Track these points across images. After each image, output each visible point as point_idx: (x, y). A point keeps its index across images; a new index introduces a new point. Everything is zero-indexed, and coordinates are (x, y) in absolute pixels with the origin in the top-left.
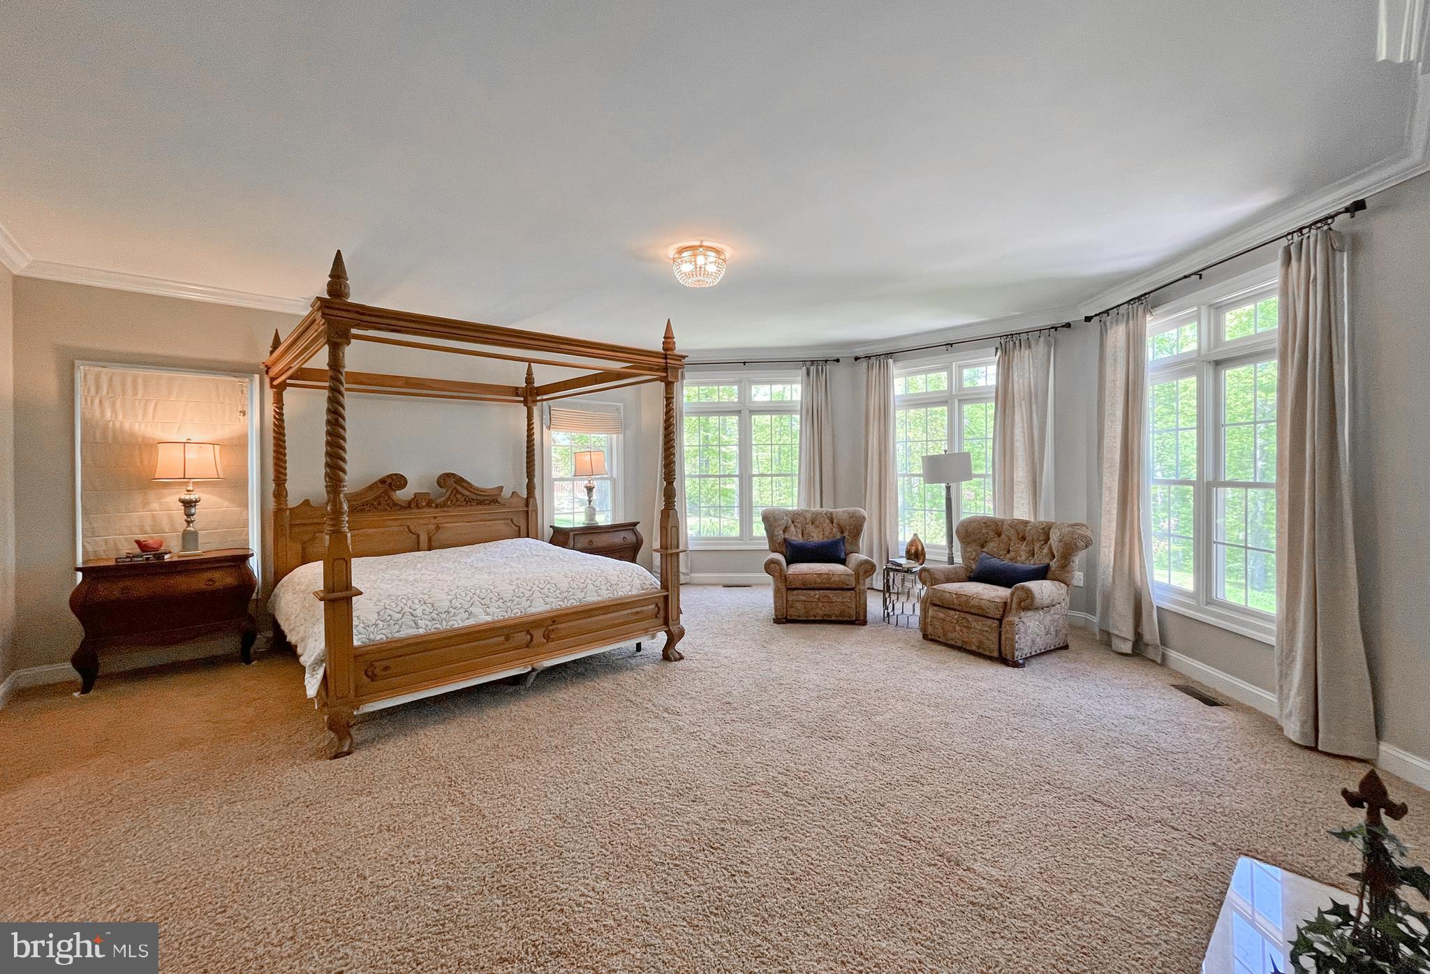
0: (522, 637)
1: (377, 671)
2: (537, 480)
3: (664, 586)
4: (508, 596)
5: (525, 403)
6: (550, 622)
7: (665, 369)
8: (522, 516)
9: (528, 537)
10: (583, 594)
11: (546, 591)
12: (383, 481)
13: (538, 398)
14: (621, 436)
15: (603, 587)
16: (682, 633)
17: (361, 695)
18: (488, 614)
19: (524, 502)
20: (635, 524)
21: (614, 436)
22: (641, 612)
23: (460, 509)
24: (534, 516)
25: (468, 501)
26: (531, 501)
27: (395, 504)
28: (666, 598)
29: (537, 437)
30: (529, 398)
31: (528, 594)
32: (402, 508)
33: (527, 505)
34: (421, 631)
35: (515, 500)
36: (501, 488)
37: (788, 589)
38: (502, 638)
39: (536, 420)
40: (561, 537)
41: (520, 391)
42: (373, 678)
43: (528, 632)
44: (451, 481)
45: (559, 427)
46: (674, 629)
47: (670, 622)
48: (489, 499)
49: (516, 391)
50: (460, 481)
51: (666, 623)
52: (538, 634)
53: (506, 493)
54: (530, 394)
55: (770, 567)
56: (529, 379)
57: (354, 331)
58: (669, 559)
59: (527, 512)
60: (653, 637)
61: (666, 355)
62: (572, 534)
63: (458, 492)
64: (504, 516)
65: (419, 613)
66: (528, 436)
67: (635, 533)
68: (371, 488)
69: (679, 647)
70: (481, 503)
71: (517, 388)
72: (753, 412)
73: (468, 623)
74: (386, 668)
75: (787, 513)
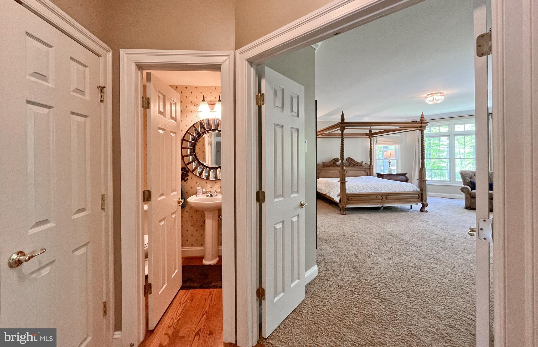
0: (380, 197)
1: (350, 199)
2: (372, 160)
3: (421, 189)
4: (376, 187)
5: (369, 137)
6: (387, 195)
7: (421, 127)
8: (369, 170)
9: (370, 176)
10: (395, 189)
11: (385, 187)
12: (334, 159)
13: (373, 136)
14: (400, 146)
15: (401, 188)
16: (427, 205)
17: (347, 203)
18: (371, 191)
19: (368, 166)
20: (406, 174)
21: (397, 146)
22: (413, 196)
23: (352, 167)
24: (372, 170)
25: (354, 165)
26: (371, 165)
27: (337, 165)
28: (422, 194)
29: (372, 147)
30: (371, 136)
31: (380, 187)
32: (338, 166)
33: (370, 167)
34: (357, 192)
35: (366, 165)
36: (363, 162)
37: (471, 198)
38: (375, 197)
39: (372, 142)
40: (380, 176)
41: (368, 134)
42: (349, 200)
43: (382, 196)
44: (350, 160)
45: (379, 144)
46: (424, 203)
47: (423, 201)
48: (359, 165)
49: (367, 134)
50: (352, 160)
51: (422, 200)
52: (384, 197)
53: (364, 163)
54: (371, 135)
55: (463, 190)
56: (370, 131)
57: (346, 127)
58: (423, 182)
59: (370, 169)
60: (417, 204)
61: (422, 123)
62: (384, 176)
63: (351, 162)
64: (364, 169)
65: (356, 188)
66: (370, 147)
67: (406, 177)
68: (332, 161)
69: (426, 209)
70: (357, 166)
71: (367, 133)
72: (455, 135)
73: (367, 192)
74: (351, 199)
75: (472, 172)
